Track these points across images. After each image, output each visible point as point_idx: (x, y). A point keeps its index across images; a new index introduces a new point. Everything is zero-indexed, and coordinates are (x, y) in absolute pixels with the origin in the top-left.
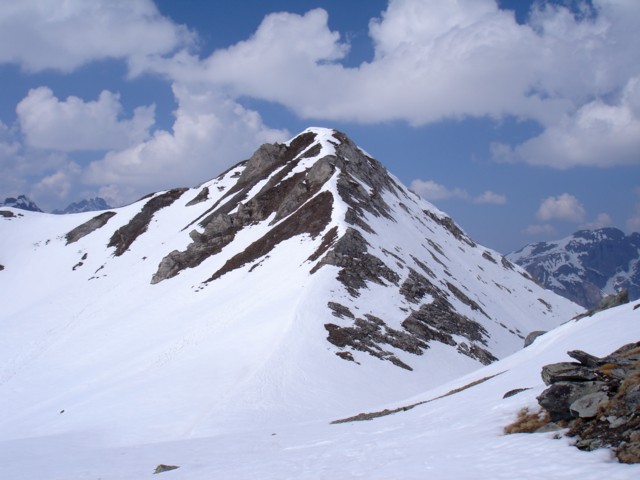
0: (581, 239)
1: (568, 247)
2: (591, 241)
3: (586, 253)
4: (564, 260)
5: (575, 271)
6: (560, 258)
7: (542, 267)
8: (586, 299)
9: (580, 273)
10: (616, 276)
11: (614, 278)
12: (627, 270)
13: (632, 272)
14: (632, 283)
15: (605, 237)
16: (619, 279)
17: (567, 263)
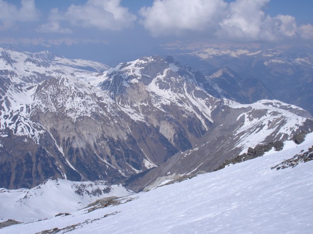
0: (142, 61)
1: (136, 65)
2: (146, 62)
3: (143, 68)
4: (131, 72)
5: (136, 77)
6: (130, 71)
7: (121, 76)
8: (138, 90)
9: (139, 78)
10: (157, 77)
11: (156, 79)
12: (162, 74)
13: (164, 75)
14: (163, 81)
15: (152, 60)
16: (158, 79)
17: (133, 74)
